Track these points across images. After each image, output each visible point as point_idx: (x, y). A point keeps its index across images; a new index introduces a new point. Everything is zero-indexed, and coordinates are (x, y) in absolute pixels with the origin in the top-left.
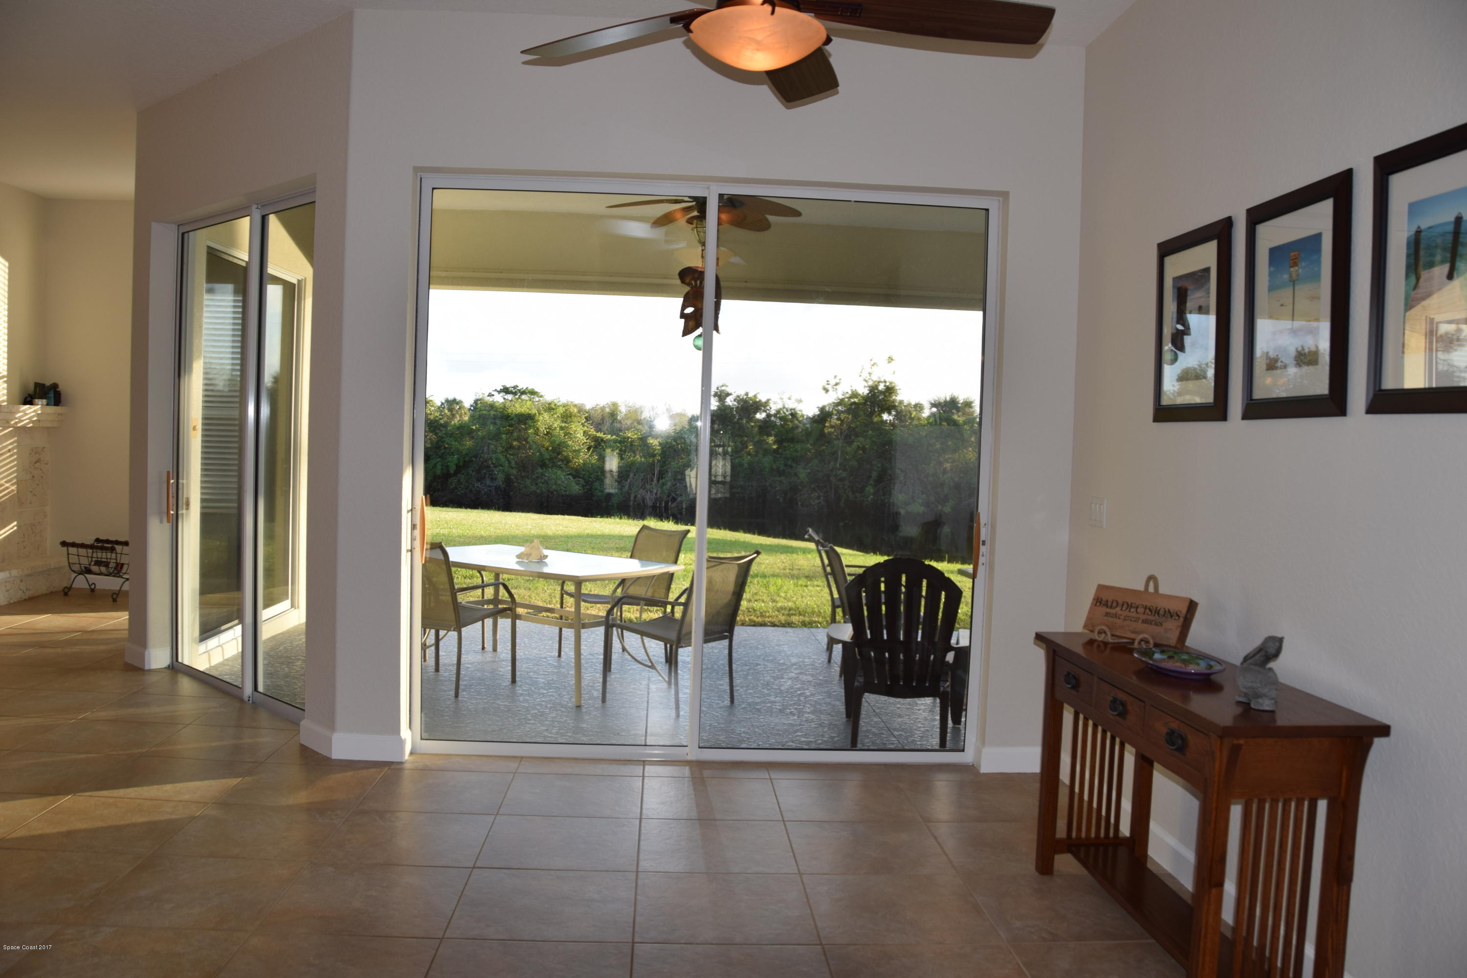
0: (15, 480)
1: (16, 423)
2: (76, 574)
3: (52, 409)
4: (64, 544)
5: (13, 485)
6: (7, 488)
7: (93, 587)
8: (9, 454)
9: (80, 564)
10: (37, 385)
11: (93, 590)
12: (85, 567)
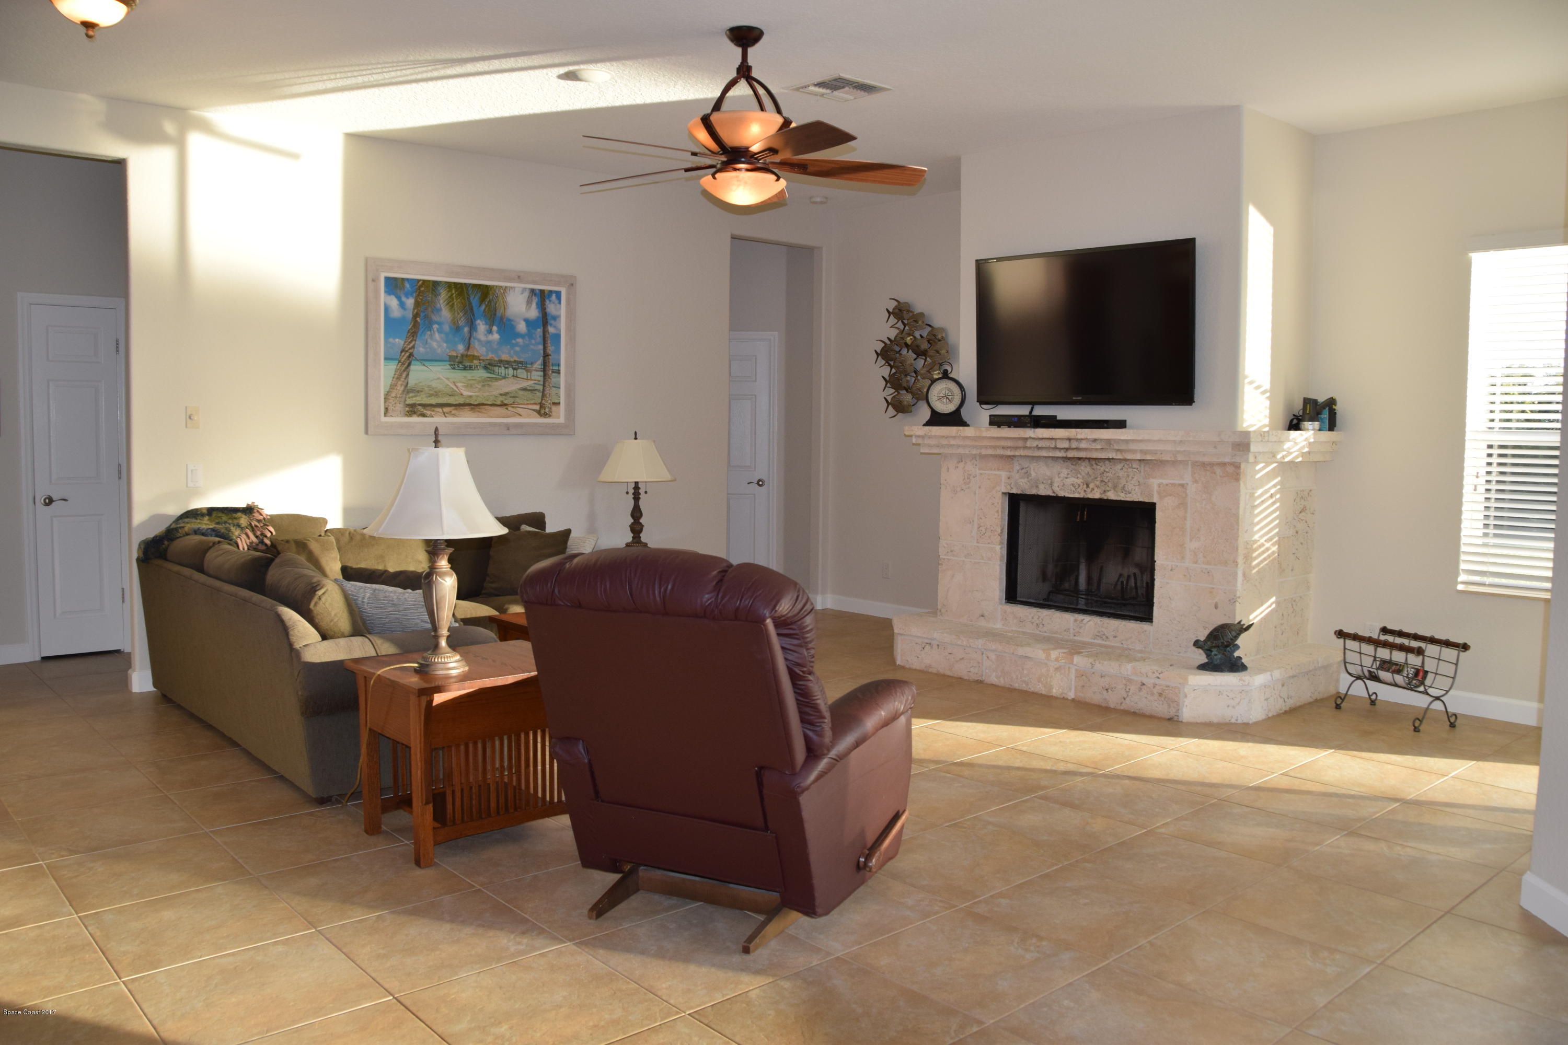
0: (1276, 539)
1: (1283, 457)
2: (1355, 679)
3: (1327, 435)
4: (1341, 634)
5: (1273, 545)
6: (1268, 549)
7: (1373, 697)
8: (1271, 501)
9: (1361, 666)
10: (1306, 401)
11: (1373, 703)
12: (1370, 672)
